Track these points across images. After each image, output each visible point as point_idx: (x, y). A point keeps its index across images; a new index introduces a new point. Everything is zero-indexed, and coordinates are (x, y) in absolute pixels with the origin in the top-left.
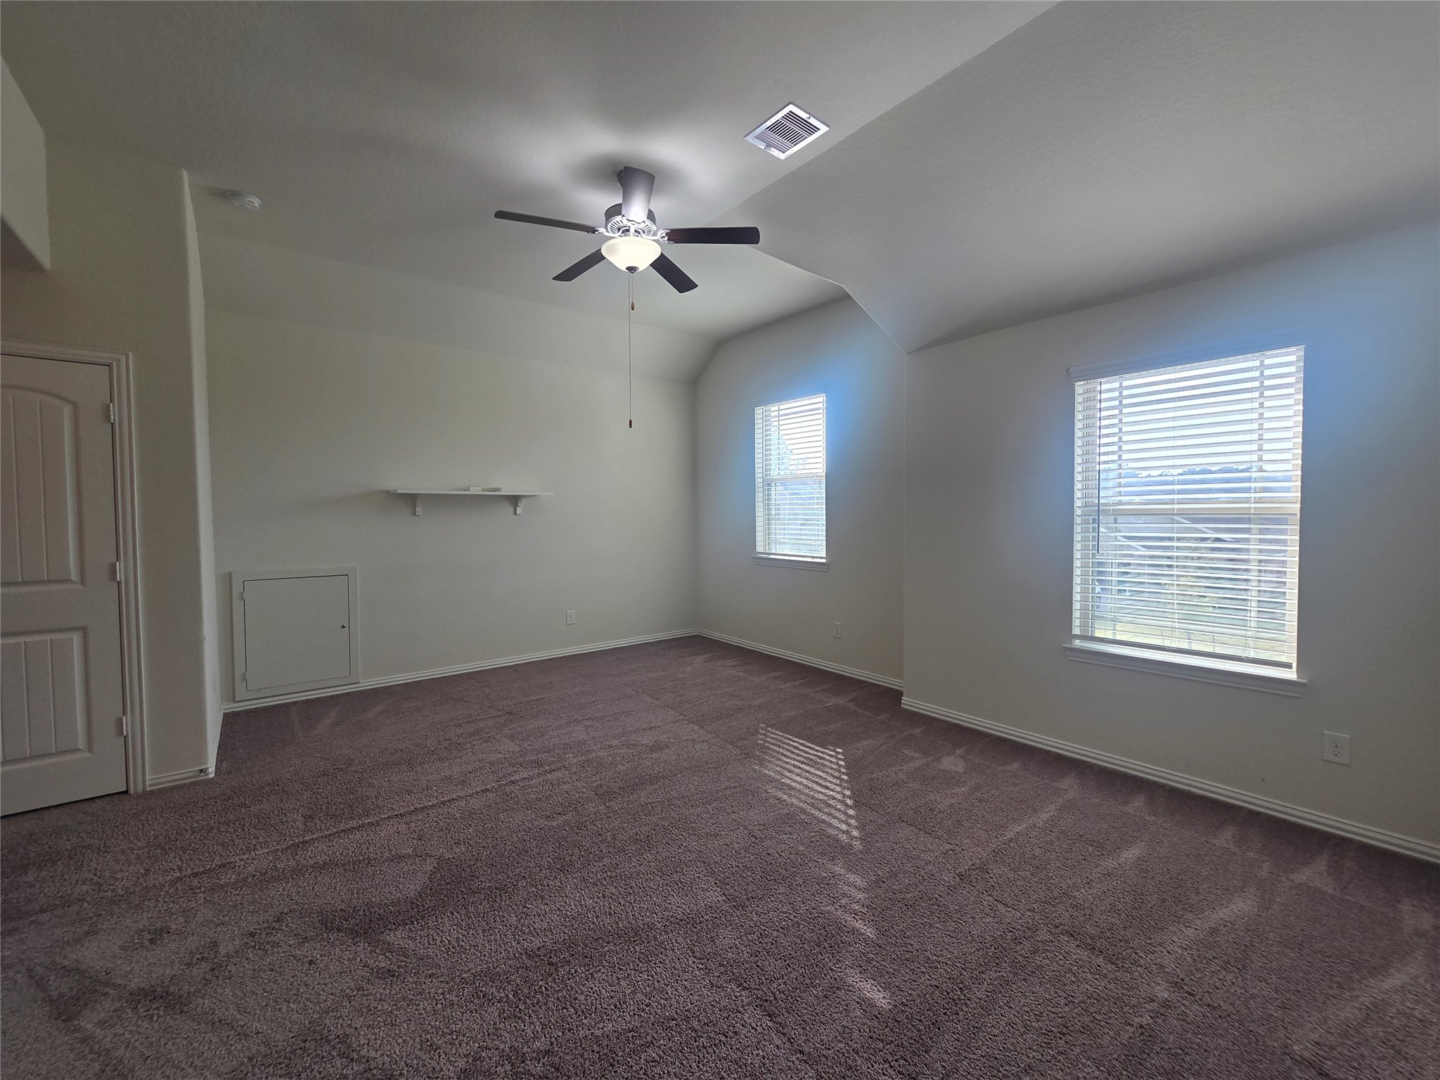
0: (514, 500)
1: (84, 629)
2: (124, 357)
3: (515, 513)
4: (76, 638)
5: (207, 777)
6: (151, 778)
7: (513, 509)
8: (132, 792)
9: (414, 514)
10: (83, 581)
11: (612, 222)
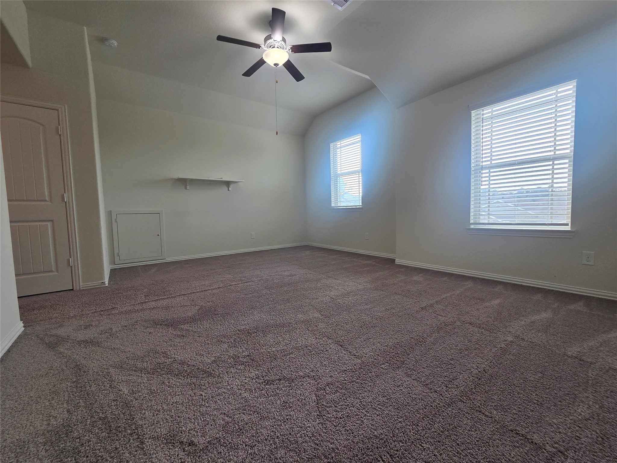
0: (228, 184)
1: (52, 221)
2: (63, 107)
3: (228, 190)
4: (49, 224)
5: (104, 286)
6: (82, 284)
7: (227, 188)
8: (75, 290)
9: (186, 188)
10: (51, 200)
11: (267, 43)
